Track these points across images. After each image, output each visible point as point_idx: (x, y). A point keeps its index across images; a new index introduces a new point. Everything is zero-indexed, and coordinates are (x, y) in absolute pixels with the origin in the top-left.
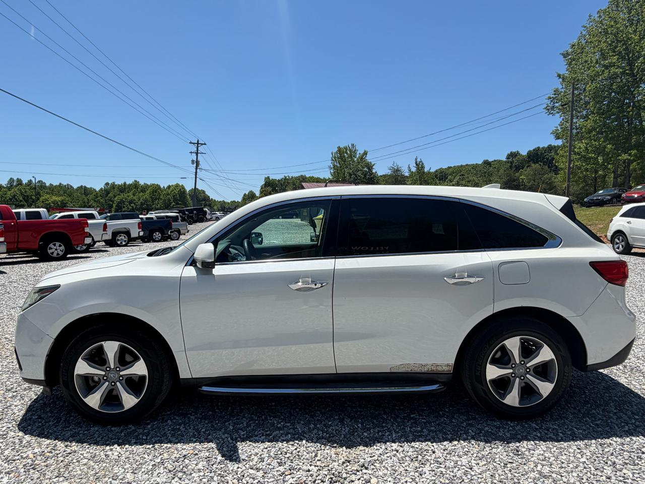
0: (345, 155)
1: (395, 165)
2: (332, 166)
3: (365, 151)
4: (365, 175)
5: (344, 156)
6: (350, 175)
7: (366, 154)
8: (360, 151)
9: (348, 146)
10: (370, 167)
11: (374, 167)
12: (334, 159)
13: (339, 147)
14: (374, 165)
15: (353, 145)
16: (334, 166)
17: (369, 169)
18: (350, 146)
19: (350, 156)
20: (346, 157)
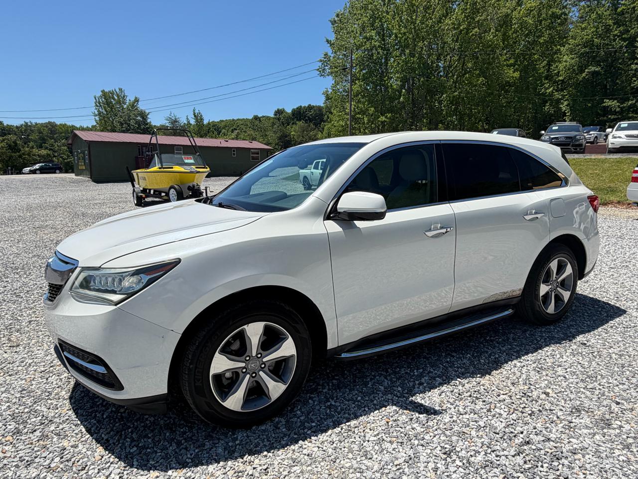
0: (112, 100)
1: (172, 115)
2: (97, 113)
3: (136, 98)
4: (139, 125)
5: (111, 102)
6: (122, 124)
7: (138, 101)
8: (130, 98)
9: (115, 90)
10: (144, 115)
11: (148, 116)
12: (98, 104)
13: (104, 91)
14: (148, 114)
15: (120, 90)
16: (100, 114)
17: (143, 118)
18: (118, 90)
19: (119, 102)
20: (114, 103)
